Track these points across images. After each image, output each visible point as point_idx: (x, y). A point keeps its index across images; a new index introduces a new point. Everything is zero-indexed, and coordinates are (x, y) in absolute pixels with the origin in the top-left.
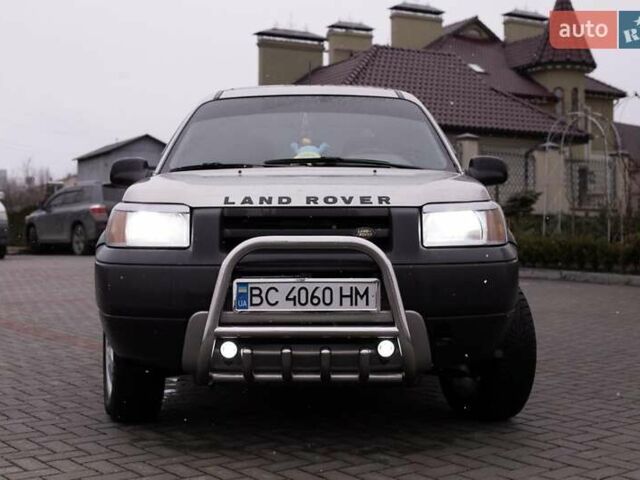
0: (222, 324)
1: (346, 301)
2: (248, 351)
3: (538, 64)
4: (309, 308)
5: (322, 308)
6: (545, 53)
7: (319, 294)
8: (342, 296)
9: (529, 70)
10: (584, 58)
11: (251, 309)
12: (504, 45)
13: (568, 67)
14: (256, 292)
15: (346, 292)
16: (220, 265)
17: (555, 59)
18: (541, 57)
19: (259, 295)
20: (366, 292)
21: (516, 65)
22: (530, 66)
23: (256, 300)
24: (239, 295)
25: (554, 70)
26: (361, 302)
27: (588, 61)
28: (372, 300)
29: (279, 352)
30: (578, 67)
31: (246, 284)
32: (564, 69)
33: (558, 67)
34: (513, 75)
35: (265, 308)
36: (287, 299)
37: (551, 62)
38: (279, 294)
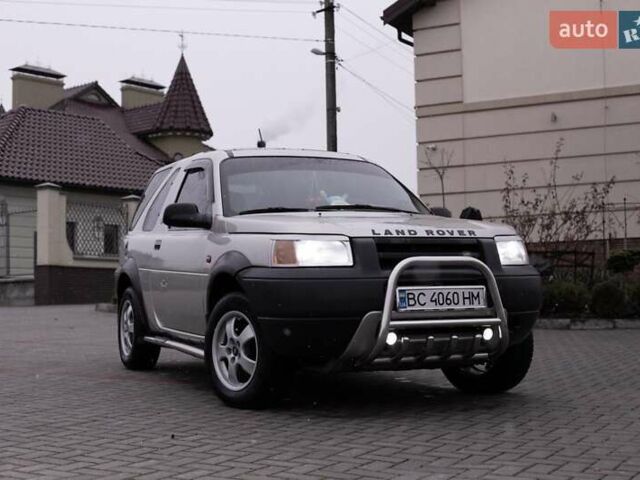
0: (393, 320)
1: (467, 301)
2: (407, 338)
3: (158, 130)
4: (445, 307)
5: (452, 307)
6: (166, 120)
7: (450, 296)
8: (464, 298)
9: (150, 136)
10: (202, 126)
11: (409, 308)
12: (122, 110)
13: (188, 134)
14: (411, 296)
15: (467, 295)
16: (388, 278)
17: (176, 126)
18: (162, 123)
19: (413, 299)
20: (478, 295)
21: (136, 131)
22: (151, 132)
23: (412, 302)
24: (401, 298)
25: (175, 136)
26: (476, 302)
27: (206, 128)
28: (482, 301)
29: (424, 340)
30: (197, 134)
31: (404, 291)
32: (184, 136)
33: (179, 134)
34: (134, 139)
35: (417, 307)
36: (432, 301)
37: (171, 129)
38: (426, 297)
